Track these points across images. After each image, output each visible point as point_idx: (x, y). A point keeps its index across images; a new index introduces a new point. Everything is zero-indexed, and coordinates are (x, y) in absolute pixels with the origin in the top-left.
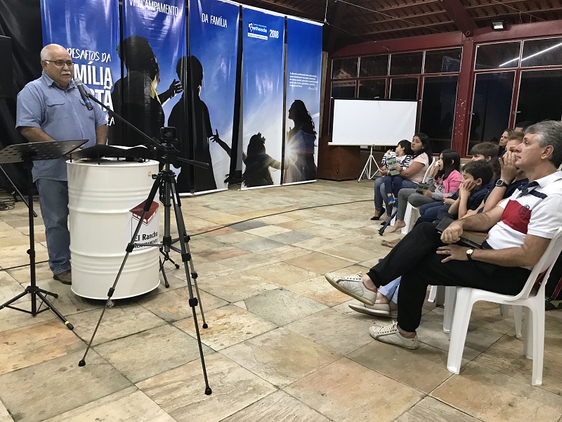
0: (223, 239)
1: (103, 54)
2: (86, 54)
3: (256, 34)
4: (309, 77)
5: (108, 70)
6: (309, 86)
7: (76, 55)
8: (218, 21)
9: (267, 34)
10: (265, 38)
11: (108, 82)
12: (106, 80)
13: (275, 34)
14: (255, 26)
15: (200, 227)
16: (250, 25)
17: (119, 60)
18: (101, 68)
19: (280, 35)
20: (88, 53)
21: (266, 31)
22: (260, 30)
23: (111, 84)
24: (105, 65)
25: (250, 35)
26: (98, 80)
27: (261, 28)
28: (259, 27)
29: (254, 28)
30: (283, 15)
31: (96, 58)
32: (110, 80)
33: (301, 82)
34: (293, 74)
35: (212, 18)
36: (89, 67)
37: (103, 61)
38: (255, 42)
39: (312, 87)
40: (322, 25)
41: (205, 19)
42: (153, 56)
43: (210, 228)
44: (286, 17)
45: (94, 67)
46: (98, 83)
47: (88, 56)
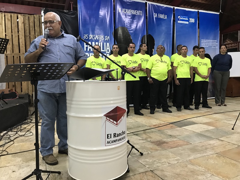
0: (169, 132)
1: (106, 37)
2: (98, 37)
3: (182, 21)
4: (212, 41)
5: (108, 44)
6: (212, 46)
7: (93, 38)
8: (162, 16)
9: (188, 21)
10: (187, 23)
11: (108, 50)
12: (107, 49)
13: (192, 20)
14: (181, 17)
15: (154, 124)
16: (179, 17)
17: (113, 39)
18: (105, 43)
19: (196, 21)
20: (99, 36)
21: (187, 19)
22: (184, 19)
23: (110, 51)
24: (107, 42)
25: (179, 22)
26: (103, 49)
27: (185, 18)
28: (184, 18)
29: (181, 18)
30: (197, 10)
31: (103, 39)
32: (109, 49)
33: (208, 44)
34: (203, 40)
35: (159, 15)
36: (99, 43)
37: (106, 40)
38: (182, 25)
39: (214, 46)
40: (218, 13)
41: (155, 15)
42: (129, 36)
43: (161, 124)
44: (198, 11)
45: (101, 43)
46: (103, 51)
47: (99, 38)
